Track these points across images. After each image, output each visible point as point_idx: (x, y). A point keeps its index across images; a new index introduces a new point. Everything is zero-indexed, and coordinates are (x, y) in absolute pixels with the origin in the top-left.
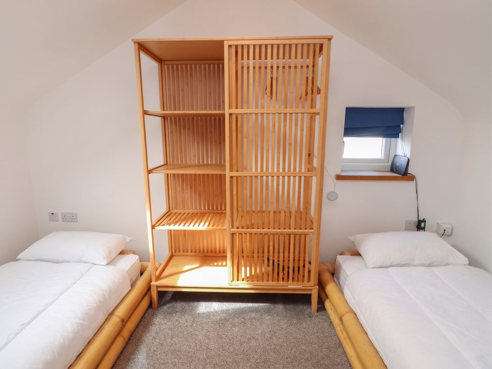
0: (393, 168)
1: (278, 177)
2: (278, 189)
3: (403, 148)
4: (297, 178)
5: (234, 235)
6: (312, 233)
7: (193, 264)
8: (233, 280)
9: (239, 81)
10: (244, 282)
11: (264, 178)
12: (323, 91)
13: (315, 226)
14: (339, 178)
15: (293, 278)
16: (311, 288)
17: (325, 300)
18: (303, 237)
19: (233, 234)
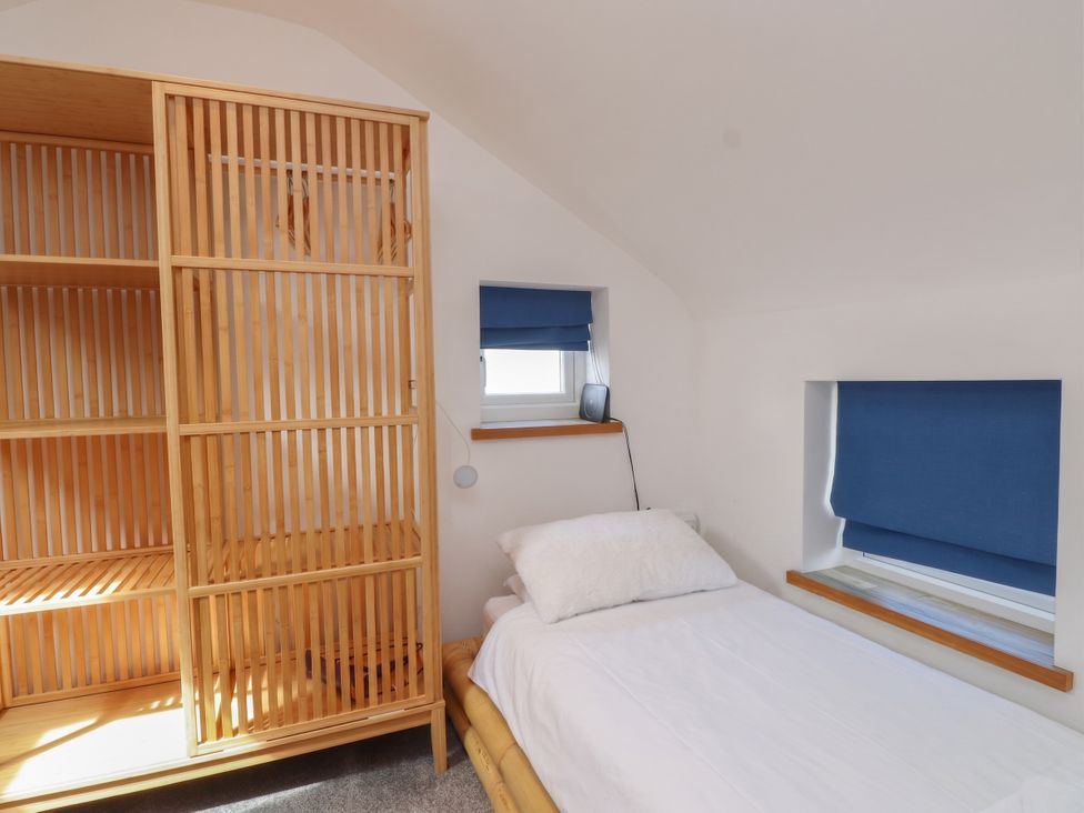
0: (585, 412)
1: (321, 430)
2: (323, 462)
3: (596, 370)
4: (372, 430)
5: (201, 602)
6: (420, 564)
7: (74, 722)
8: (204, 740)
9: (201, 187)
10: (238, 736)
11: (284, 435)
12: (416, 230)
13: (425, 546)
14: (478, 435)
15: (380, 694)
16: (428, 707)
17: (465, 732)
18: (396, 577)
19: (197, 601)
